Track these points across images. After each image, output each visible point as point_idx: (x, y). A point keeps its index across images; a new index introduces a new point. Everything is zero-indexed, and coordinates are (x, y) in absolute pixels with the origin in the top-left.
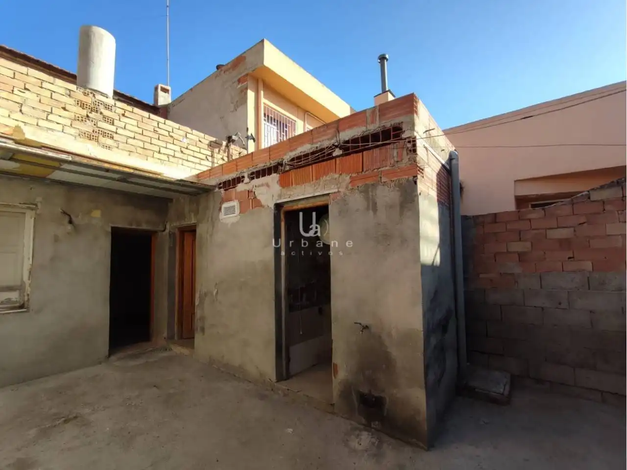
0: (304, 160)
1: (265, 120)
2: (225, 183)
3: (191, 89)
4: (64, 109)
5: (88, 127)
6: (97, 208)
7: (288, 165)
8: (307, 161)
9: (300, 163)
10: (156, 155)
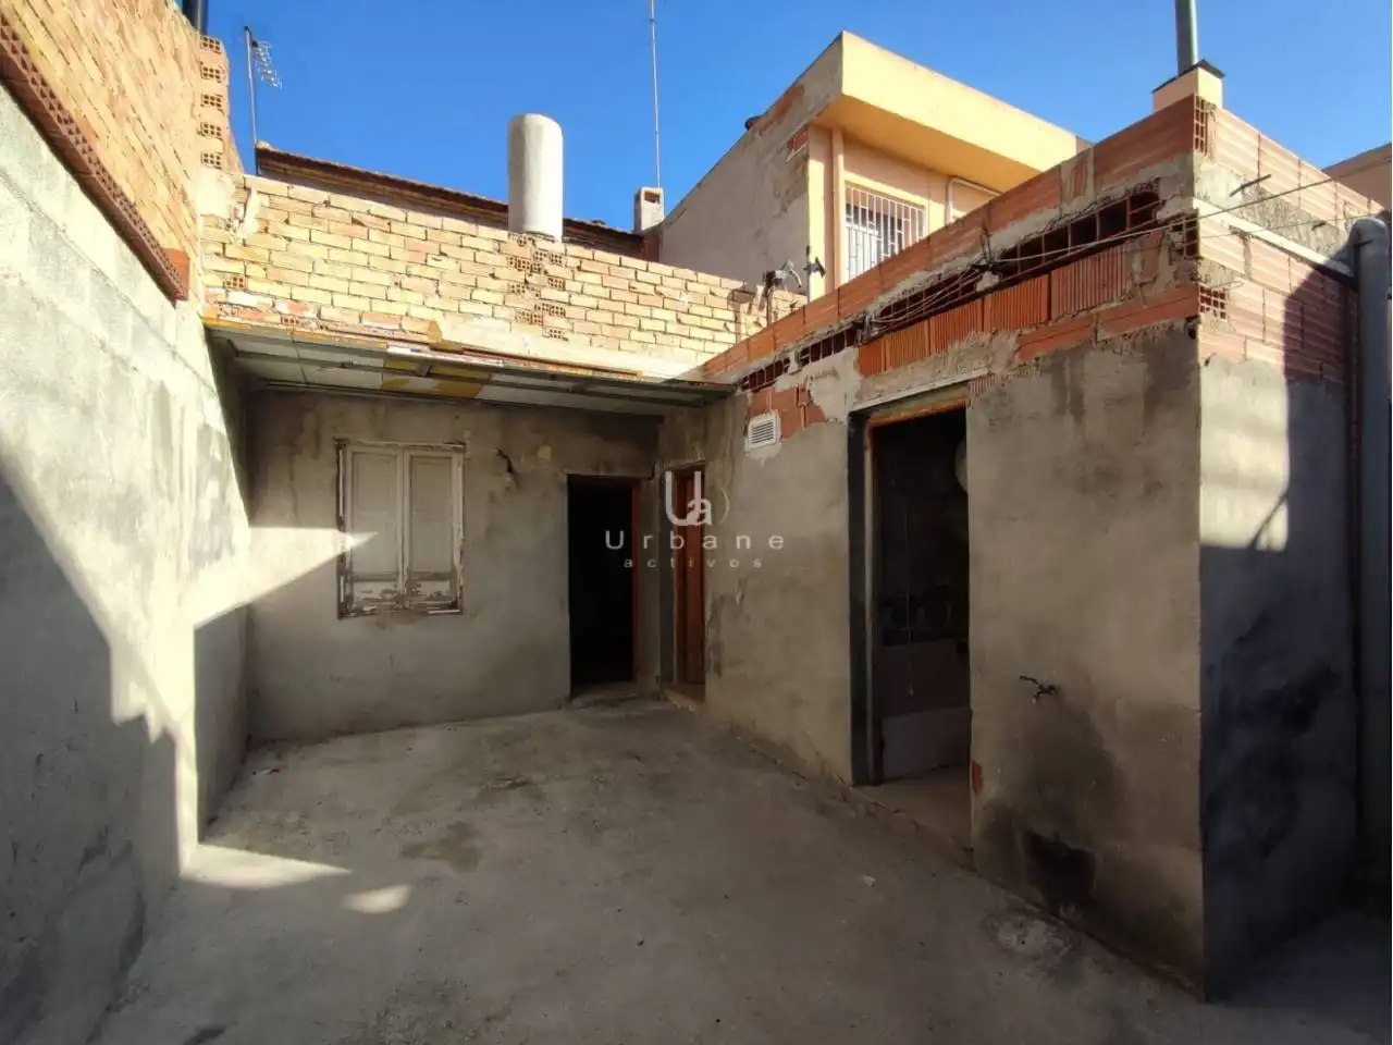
0: (911, 309)
1: (848, 220)
2: (753, 376)
3: (699, 185)
4: (493, 276)
5: (527, 302)
6: (545, 443)
7: (876, 324)
8: (918, 310)
9: (901, 318)
10: (635, 335)
